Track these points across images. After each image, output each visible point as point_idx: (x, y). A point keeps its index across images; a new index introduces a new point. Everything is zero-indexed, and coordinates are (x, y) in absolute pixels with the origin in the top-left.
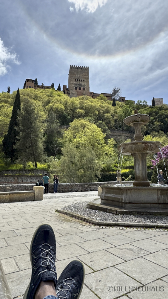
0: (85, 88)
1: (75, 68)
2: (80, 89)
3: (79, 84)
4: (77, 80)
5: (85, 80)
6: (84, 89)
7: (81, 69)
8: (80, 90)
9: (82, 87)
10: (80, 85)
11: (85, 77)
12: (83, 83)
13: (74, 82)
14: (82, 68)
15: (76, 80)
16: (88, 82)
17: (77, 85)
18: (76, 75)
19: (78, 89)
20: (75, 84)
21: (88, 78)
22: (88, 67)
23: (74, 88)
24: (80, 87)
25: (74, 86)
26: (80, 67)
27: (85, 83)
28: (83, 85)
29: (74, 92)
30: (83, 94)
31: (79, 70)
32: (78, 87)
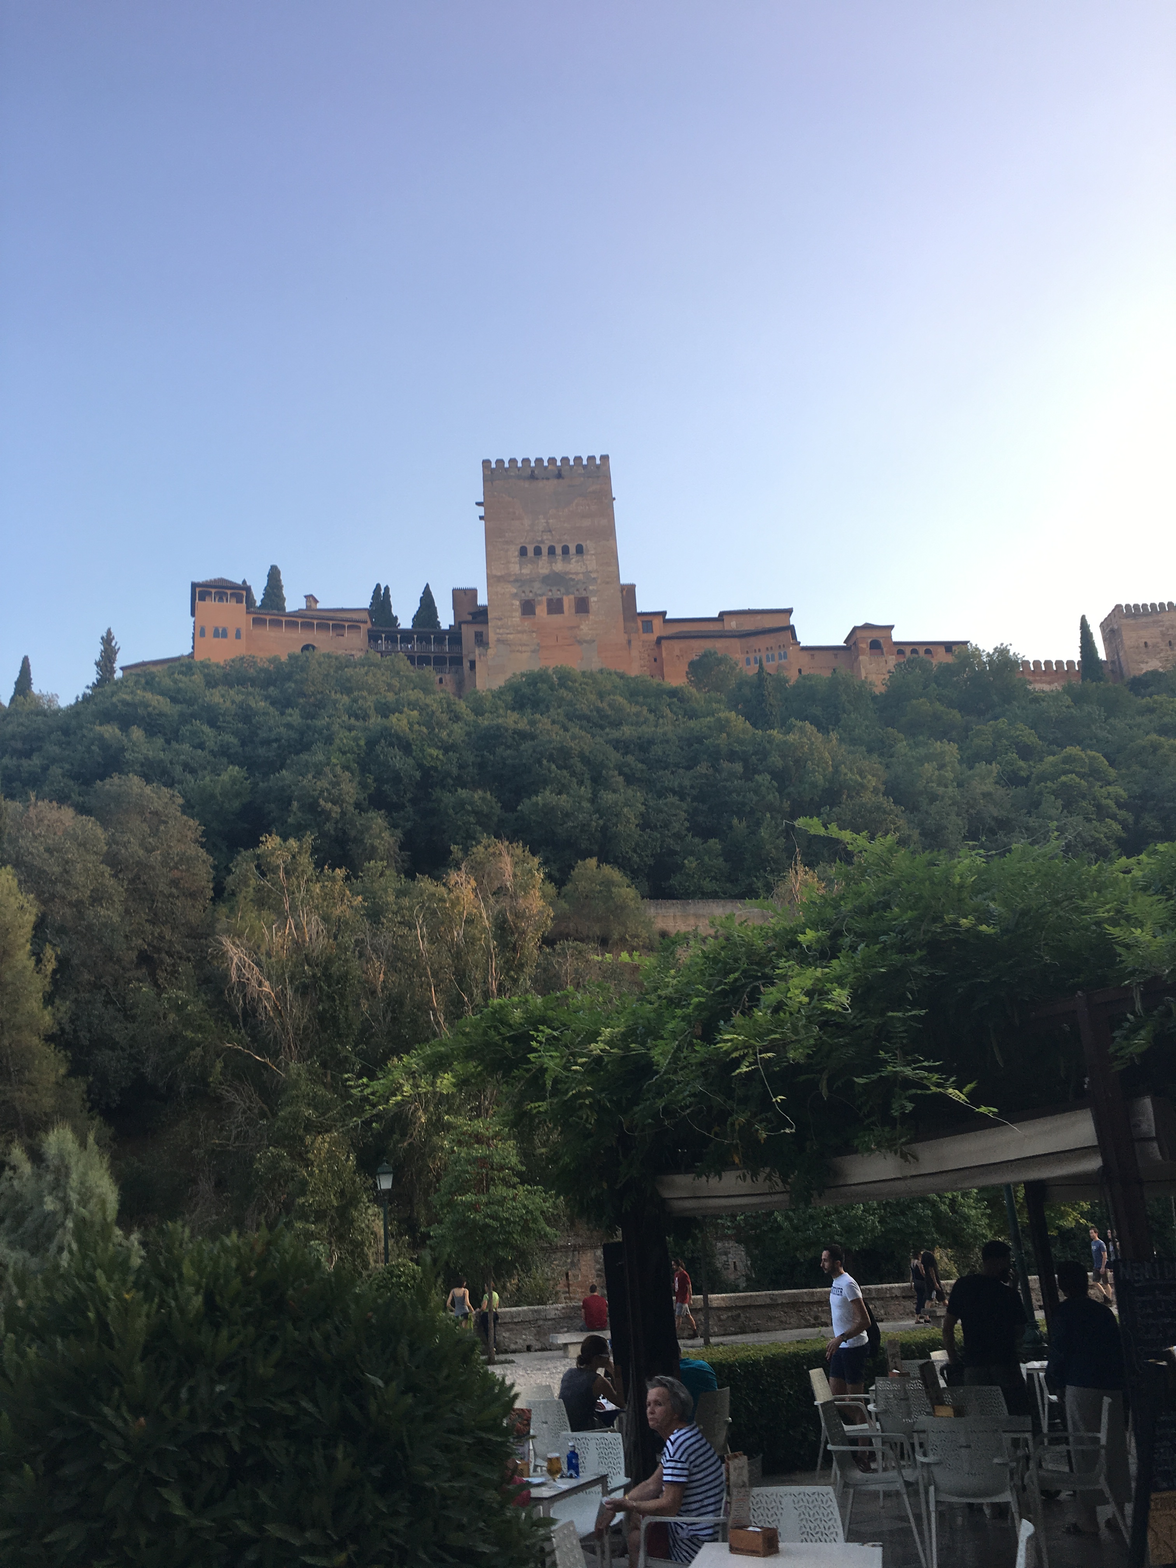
0: (593, 599)
1: (520, 477)
2: (555, 607)
3: (545, 579)
4: (531, 553)
5: (588, 545)
6: (582, 606)
7: (559, 476)
8: (556, 618)
9: (568, 593)
10: (555, 580)
11: (587, 523)
12: (574, 566)
13: (515, 568)
14: (559, 470)
15: (523, 552)
16: (611, 558)
17: (537, 585)
18: (527, 522)
19: (541, 610)
20: (519, 581)
21: (609, 533)
22: (605, 458)
23: (513, 605)
24: (558, 595)
25: (515, 595)
26: (546, 467)
27: (590, 562)
28: (573, 580)
29: (519, 632)
30: (580, 642)
31: (541, 484)
32: (540, 598)
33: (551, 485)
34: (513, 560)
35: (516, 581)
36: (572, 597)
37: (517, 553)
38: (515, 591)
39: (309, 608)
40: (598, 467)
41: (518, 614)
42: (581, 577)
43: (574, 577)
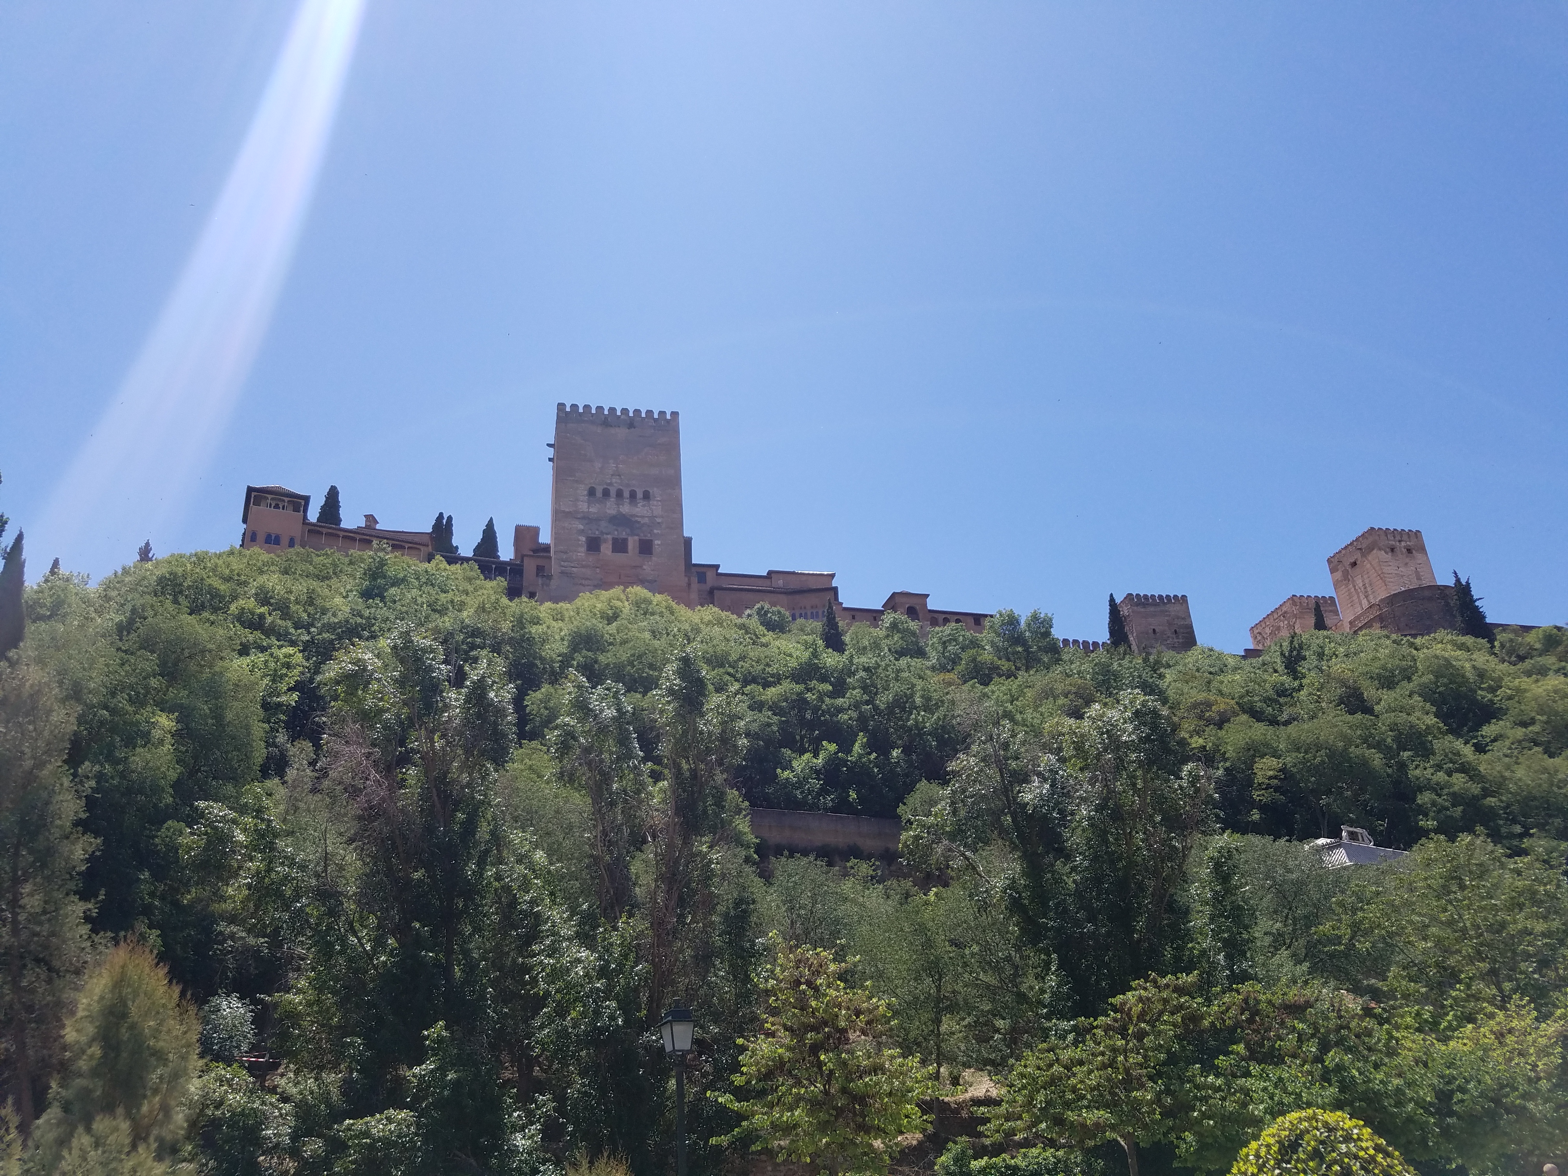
1: (592, 422)
2: (620, 546)
3: (612, 519)
4: (599, 494)
5: (655, 491)
6: (646, 548)
7: (631, 426)
8: (620, 557)
9: (633, 534)
10: (620, 520)
12: (640, 510)
13: (583, 506)
14: (631, 420)
15: (592, 492)
16: (675, 506)
17: (603, 524)
18: (598, 465)
19: (606, 549)
20: (586, 518)
21: (674, 482)
22: (675, 414)
23: (579, 540)
24: (624, 535)
25: (581, 532)
26: (619, 417)
27: (656, 508)
28: (639, 522)
29: (583, 567)
30: (642, 581)
31: (613, 431)
32: (605, 536)
33: (621, 433)
34: (582, 498)
35: (584, 518)
36: (636, 538)
37: (586, 493)
38: (581, 527)
39: (368, 527)
40: (668, 421)
41: (583, 549)
42: (646, 520)
43: (639, 519)
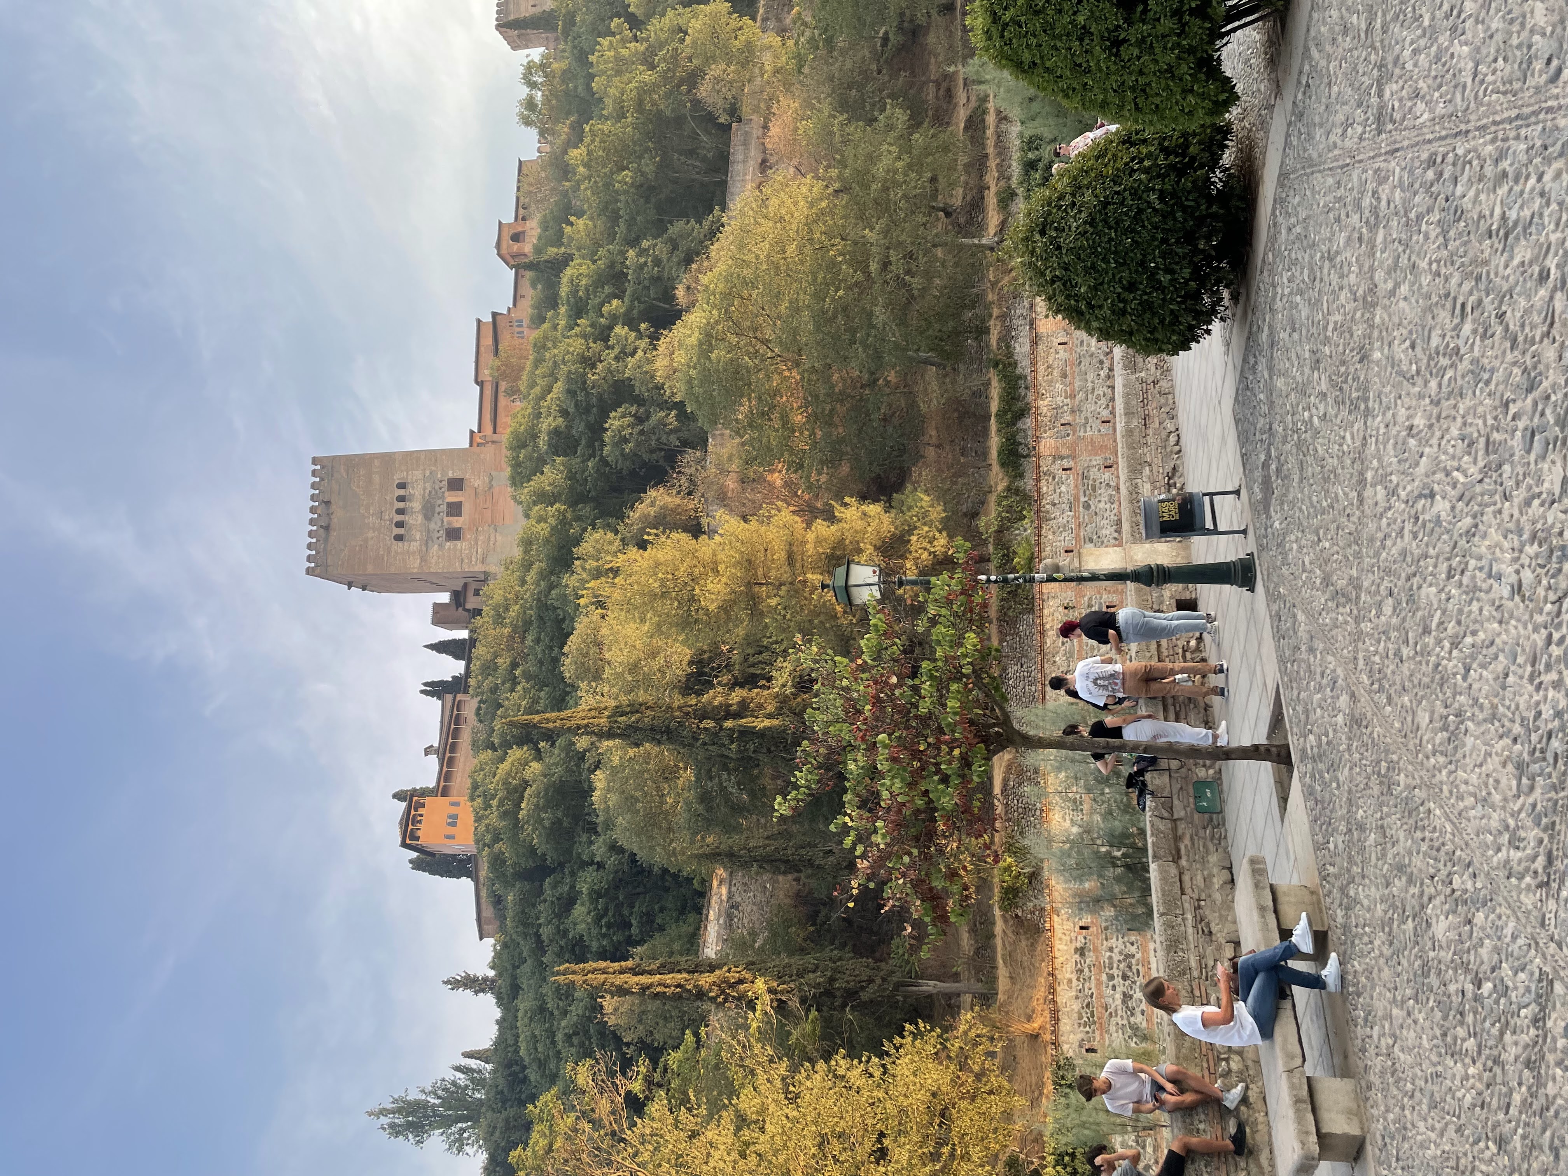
0: (450, 475)
1: (326, 540)
2: (455, 509)
3: (428, 517)
4: (401, 531)
5: (397, 478)
6: (456, 485)
7: (328, 503)
8: (466, 509)
9: (443, 497)
10: (428, 512)
11: (376, 478)
12: (417, 492)
13: (414, 546)
14: (322, 503)
15: (399, 538)
16: (412, 458)
17: (432, 526)
18: (370, 534)
19: (457, 522)
20: (427, 541)
21: (387, 459)
22: (315, 461)
23: (449, 548)
24: (444, 507)
25: (441, 544)
26: (319, 516)
27: (416, 477)
28: (430, 492)
29: (476, 543)
30: (491, 487)
31: (335, 520)
32: (445, 523)
33: (337, 511)
34: (406, 547)
35: (427, 544)
36: (446, 494)
37: (400, 544)
38: (438, 543)
39: (437, 752)
40: (323, 467)
41: (459, 544)
42: (428, 485)
43: (427, 492)
